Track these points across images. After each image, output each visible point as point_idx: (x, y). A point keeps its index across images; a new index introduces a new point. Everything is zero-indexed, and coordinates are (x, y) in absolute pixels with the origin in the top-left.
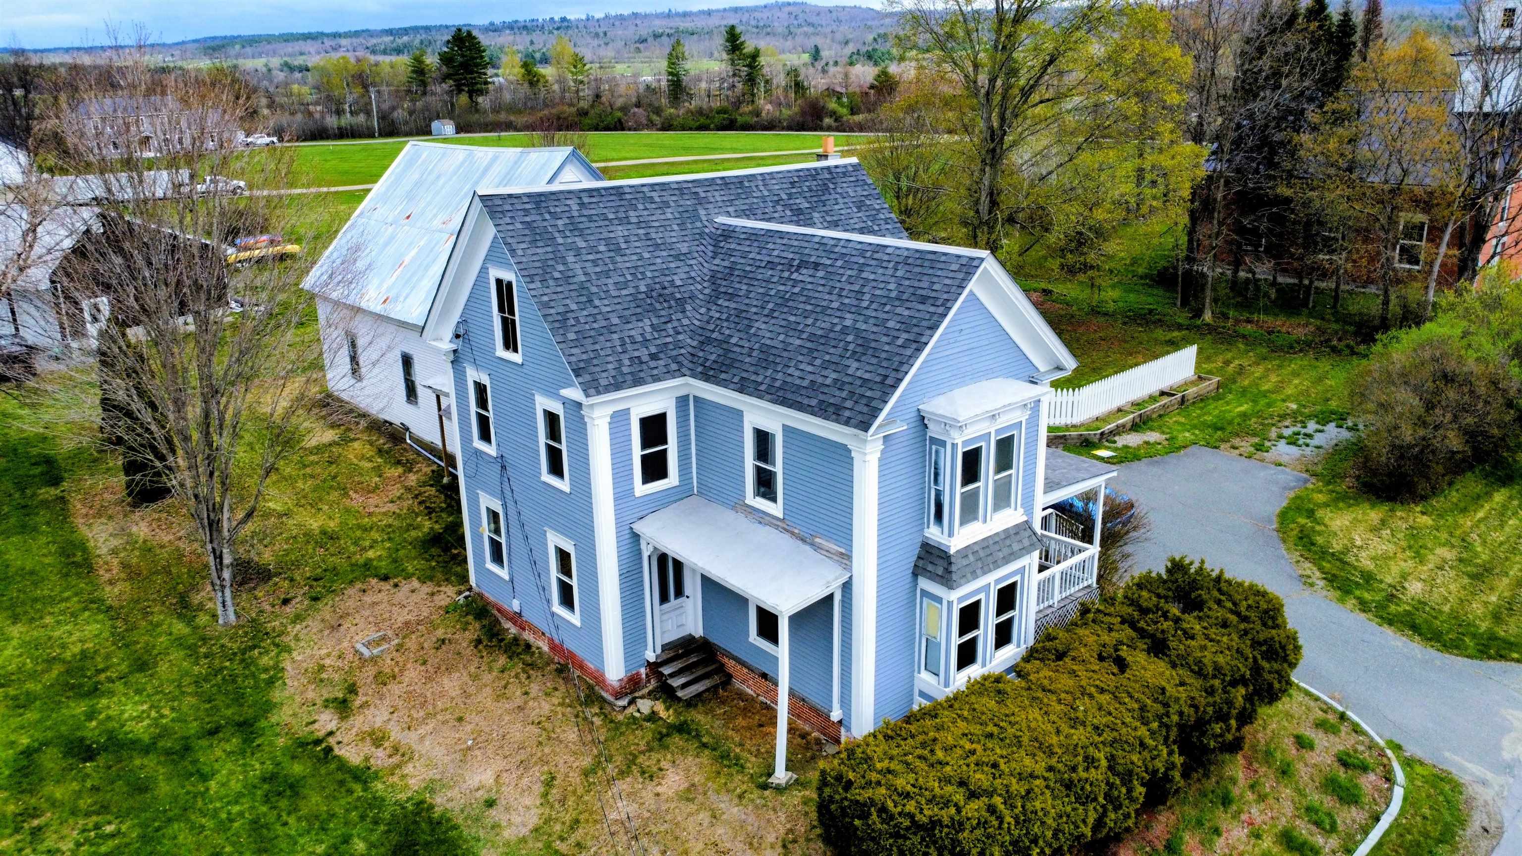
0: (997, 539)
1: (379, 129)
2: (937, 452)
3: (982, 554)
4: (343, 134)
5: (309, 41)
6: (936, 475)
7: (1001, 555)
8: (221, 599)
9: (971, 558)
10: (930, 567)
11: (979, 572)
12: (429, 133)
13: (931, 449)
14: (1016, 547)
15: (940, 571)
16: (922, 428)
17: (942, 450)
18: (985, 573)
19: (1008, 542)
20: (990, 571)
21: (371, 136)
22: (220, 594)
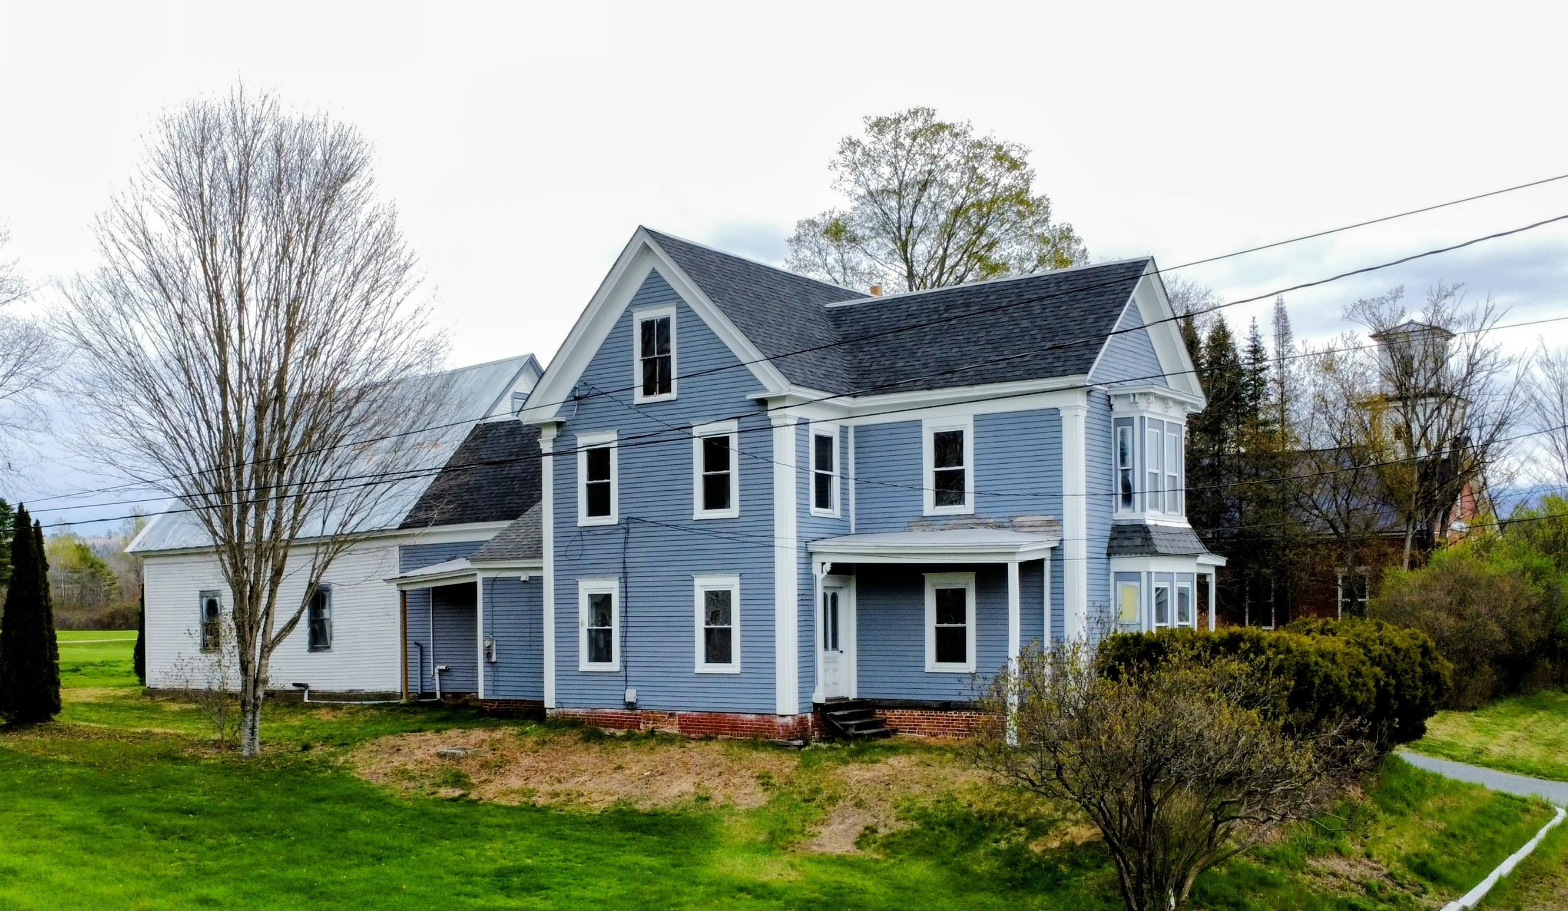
2: (1123, 433)
6: (1123, 455)
8: (250, 723)
10: (1126, 543)
13: (1116, 431)
15: (1138, 541)
16: (1108, 408)
17: (1129, 429)
22: (250, 717)
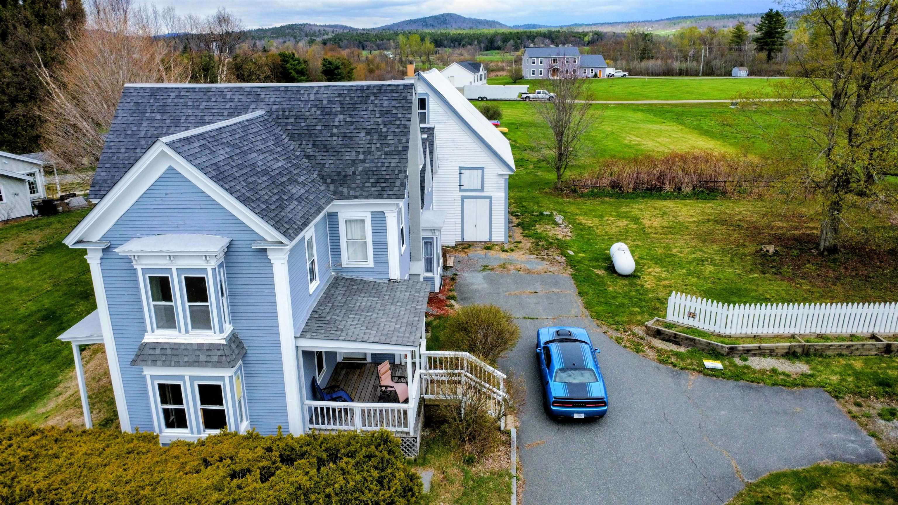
0: (188, 347)
1: (703, 72)
3: (169, 352)
4: (683, 73)
5: (730, 19)
7: (186, 359)
9: (158, 351)
11: (159, 363)
12: (730, 75)
14: (203, 358)
18: (163, 365)
19: (197, 353)
20: (170, 366)
21: (697, 75)
